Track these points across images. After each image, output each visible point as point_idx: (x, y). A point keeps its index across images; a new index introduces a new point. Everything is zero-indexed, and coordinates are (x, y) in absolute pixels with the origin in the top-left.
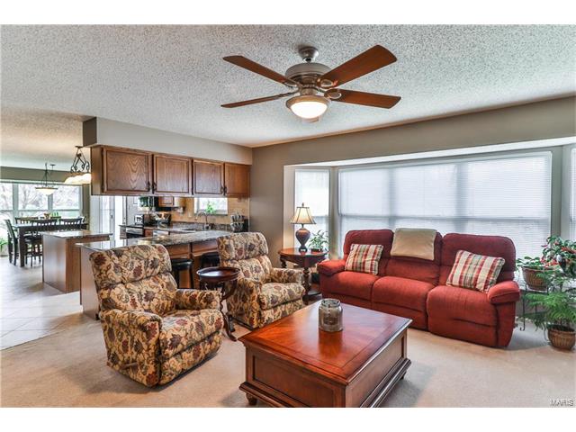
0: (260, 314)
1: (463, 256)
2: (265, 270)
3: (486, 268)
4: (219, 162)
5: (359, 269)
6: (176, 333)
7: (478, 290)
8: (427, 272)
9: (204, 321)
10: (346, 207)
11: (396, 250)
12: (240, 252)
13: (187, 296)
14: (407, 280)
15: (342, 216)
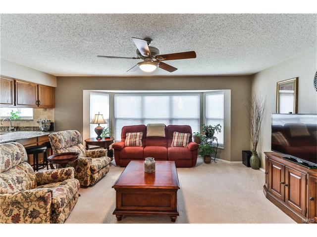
0: (91, 177)
1: (176, 134)
2: (83, 152)
3: (185, 138)
4: (35, 84)
5: (133, 145)
6: (62, 197)
7: (183, 147)
8: (163, 142)
9: (72, 187)
10: (118, 114)
11: (149, 134)
12: (67, 142)
13: (49, 174)
14: (155, 147)
15: (116, 119)
